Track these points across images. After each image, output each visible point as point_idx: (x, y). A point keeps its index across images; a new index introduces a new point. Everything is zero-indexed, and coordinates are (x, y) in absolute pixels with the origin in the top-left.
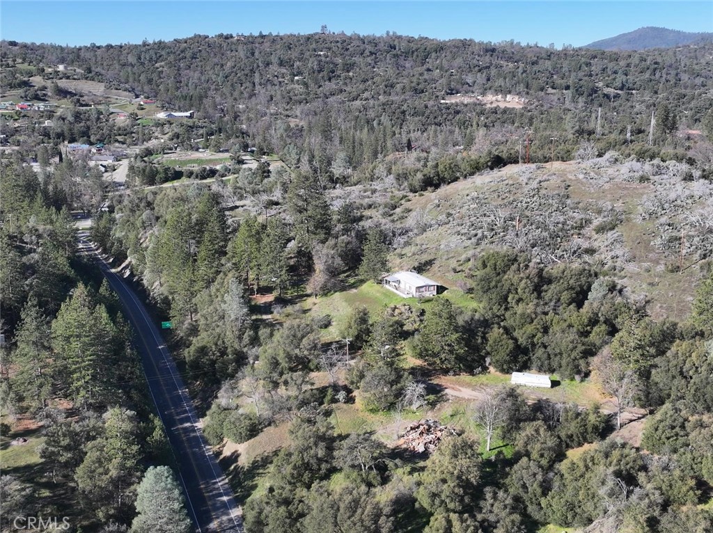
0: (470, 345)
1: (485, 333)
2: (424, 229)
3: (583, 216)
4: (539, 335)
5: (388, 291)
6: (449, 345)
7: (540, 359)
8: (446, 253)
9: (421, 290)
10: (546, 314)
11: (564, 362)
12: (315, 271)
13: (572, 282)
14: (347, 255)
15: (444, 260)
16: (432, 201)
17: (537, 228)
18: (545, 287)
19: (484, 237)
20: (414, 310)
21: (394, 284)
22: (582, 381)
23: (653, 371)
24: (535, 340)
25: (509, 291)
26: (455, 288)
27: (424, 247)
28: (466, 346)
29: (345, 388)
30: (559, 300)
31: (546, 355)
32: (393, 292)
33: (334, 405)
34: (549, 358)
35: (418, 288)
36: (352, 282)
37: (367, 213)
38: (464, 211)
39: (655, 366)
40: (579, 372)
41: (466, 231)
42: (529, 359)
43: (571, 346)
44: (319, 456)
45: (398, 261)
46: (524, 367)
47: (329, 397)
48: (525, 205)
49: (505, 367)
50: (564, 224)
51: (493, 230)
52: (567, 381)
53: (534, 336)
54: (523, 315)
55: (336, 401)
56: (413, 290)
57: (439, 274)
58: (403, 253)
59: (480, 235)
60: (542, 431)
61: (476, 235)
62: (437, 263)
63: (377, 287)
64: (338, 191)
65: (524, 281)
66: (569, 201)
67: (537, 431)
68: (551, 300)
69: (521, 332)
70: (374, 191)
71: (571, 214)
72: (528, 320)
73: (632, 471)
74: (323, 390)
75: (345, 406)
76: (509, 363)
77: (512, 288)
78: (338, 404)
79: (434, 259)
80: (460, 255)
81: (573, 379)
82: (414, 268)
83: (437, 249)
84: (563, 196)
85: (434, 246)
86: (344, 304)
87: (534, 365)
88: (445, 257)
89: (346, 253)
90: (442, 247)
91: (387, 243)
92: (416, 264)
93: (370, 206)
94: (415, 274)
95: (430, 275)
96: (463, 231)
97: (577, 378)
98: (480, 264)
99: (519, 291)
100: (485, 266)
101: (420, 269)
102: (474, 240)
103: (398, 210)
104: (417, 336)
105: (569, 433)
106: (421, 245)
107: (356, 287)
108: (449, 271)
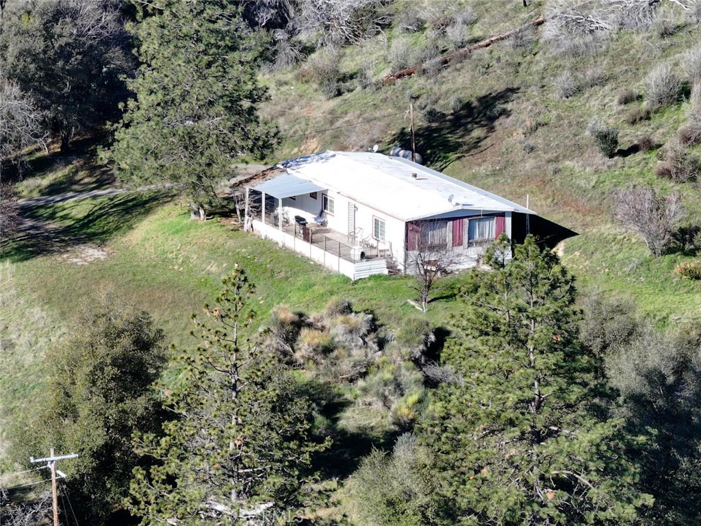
9: (435, 236)
21: (292, 213)
26: (607, 229)
32: (292, 255)
35: (418, 229)
36: (81, 212)
56: (394, 239)
62: (521, 111)
79: (508, 94)
82: (404, 140)
83: (520, 43)
85: (508, 28)
88: (564, 79)
90: (549, 30)
106: (443, 25)
107: (98, 238)
108: (579, 149)
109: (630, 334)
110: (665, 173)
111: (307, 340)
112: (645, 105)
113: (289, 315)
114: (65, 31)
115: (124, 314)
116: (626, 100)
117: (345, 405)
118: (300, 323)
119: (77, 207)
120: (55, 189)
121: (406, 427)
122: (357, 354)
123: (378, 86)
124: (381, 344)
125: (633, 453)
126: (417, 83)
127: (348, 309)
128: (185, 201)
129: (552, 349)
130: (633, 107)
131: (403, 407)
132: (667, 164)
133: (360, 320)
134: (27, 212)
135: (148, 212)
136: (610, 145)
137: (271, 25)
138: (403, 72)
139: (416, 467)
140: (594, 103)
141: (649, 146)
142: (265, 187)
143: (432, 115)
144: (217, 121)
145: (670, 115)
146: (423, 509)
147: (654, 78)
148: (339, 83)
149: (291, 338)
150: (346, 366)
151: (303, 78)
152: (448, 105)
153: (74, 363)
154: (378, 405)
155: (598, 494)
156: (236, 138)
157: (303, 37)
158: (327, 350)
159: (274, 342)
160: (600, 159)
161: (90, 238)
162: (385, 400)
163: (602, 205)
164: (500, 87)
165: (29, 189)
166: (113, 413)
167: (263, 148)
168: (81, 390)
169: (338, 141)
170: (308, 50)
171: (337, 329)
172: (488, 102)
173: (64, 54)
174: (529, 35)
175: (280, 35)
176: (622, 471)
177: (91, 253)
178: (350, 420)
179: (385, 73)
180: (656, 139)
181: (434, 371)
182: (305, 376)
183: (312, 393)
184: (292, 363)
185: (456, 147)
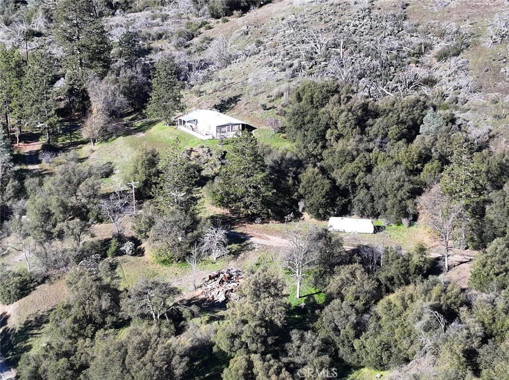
0: (279, 187)
1: (297, 174)
2: (228, 61)
3: (423, 41)
4: (361, 174)
5: (183, 133)
6: (254, 187)
7: (362, 201)
8: (255, 88)
9: (223, 129)
10: (370, 151)
11: (389, 204)
12: (91, 111)
13: (402, 115)
14: (131, 93)
15: (251, 96)
16: (238, 27)
17: (367, 56)
18: (370, 121)
19: (301, 67)
20: (214, 152)
21: (189, 124)
22: (410, 225)
23: (488, 207)
24: (356, 180)
25: (327, 127)
26: (264, 127)
27: (228, 81)
28: (274, 188)
29: (132, 239)
30: (386, 135)
31: (368, 197)
32: (189, 134)
33: (119, 258)
34: (372, 199)
35: (220, 127)
36: (139, 125)
37: (156, 44)
38: (277, 38)
39: (490, 202)
40: (406, 215)
41: (279, 61)
42: (350, 202)
43: (396, 184)
44: (103, 308)
45: (196, 99)
46: (344, 212)
47: (113, 249)
48: (352, 29)
49: (321, 211)
50: (399, 50)
51: (312, 59)
52: (394, 226)
53: (354, 176)
54: (342, 151)
55: (122, 253)
56: (213, 131)
57: (246, 112)
58: (202, 90)
59: (296, 65)
60: (358, 273)
61: (291, 66)
62: (243, 100)
63: (170, 129)
64: (119, 18)
65: (344, 114)
66: (406, 23)
67: (353, 274)
68: (376, 136)
69: (340, 171)
70: (165, 18)
71: (408, 38)
72: (349, 158)
73: (453, 307)
74: (106, 243)
75: (133, 259)
76: (325, 206)
77: (331, 123)
78: (124, 257)
79: (239, 96)
80: (271, 89)
81: (399, 223)
82: (216, 107)
83: (243, 84)
84: (400, 17)
85: (240, 80)
86: (129, 149)
87: (355, 210)
88: (254, 92)
89: (129, 89)
90: (250, 81)
91: (182, 78)
92: (218, 102)
93: (160, 36)
94: (216, 113)
95: (234, 114)
96: (276, 62)
97: (405, 221)
98: (293, 97)
99: (339, 125)
100: (299, 99)
101: (222, 107)
102: (289, 71)
103: (196, 40)
104: (217, 180)
105: (389, 275)
106: (224, 80)
107: (143, 131)
108: (257, 108)
109: (270, 152)
110: (278, 114)
111: (193, 154)
112: (273, 98)
113: (189, 149)
114: (134, 82)
115: (149, 149)
116: (268, 97)
117: (203, 169)
118: (192, 150)
119: (138, 124)
120: (132, 119)
121: (217, 174)
122: (205, 157)
123: (209, 94)
124: (211, 155)
125: (271, 180)
126: (218, 93)
127: (203, 147)
128: (164, 122)
129: (251, 155)
130: (270, 98)
131: (216, 170)
132: (278, 112)
133: (206, 149)
134: (126, 125)
135: (155, 125)
136: (264, 107)
137: (183, 80)
138: (215, 91)
139: (220, 184)
140: (261, 98)
141: (274, 107)
142: (182, 118)
143: (222, 101)
144: (171, 103)
145: (279, 100)
146: (221, 194)
147: (275, 92)
148: (200, 93)
149: (189, 154)
150: (202, 160)
151: (191, 93)
152: (226, 99)
153: (138, 161)
154: (210, 170)
155: (263, 190)
156: (176, 107)
157: (191, 83)
158: (198, 157)
159: (185, 155)
160: (262, 111)
161: (141, 131)
162: (212, 168)
163: (263, 122)
164: (238, 94)
165: (126, 119)
166: (147, 172)
167: (182, 109)
168: (139, 167)
169: (200, 107)
170: (192, 86)
171: (200, 152)
172: (235, 98)
173: (134, 87)
174: (245, 82)
175: (186, 82)
176: (269, 184)
177: (141, 135)
178: (204, 173)
179: (211, 91)
180: (275, 106)
181: (224, 161)
182: (193, 163)
183: (194, 167)
184: (190, 160)
185: (228, 108)
